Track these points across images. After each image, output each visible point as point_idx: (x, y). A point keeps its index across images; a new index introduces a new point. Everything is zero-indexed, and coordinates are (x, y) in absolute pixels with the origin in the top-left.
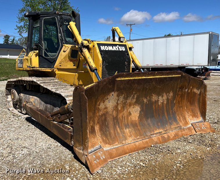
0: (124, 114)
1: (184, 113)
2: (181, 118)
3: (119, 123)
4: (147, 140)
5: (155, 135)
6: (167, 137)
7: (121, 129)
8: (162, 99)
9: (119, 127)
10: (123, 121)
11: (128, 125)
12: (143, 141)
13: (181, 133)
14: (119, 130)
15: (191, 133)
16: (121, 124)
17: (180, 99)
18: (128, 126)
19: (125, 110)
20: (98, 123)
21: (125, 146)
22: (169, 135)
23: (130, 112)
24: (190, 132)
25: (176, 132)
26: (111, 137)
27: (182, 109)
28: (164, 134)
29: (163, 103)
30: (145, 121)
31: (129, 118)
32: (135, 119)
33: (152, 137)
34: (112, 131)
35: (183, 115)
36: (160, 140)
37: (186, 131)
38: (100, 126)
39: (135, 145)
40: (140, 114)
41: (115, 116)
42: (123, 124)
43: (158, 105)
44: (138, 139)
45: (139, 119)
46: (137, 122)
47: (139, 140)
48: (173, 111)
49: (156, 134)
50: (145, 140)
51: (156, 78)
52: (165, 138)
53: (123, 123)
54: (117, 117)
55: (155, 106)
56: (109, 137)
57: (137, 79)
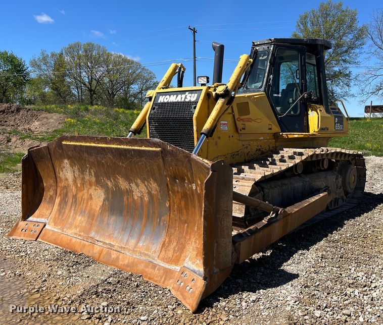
0: (84, 195)
1: (188, 237)
2: (175, 244)
3: (76, 205)
4: (87, 243)
5: (101, 244)
6: (113, 258)
7: (75, 213)
8: (138, 190)
9: (74, 210)
10: (82, 204)
11: (85, 212)
12: (82, 241)
13: (143, 269)
14: (72, 214)
15: (162, 282)
16: (78, 208)
17: (183, 203)
18: (83, 214)
19: (86, 190)
20: (60, 195)
21: (62, 235)
22: (120, 257)
23: (91, 195)
24: (163, 279)
25: (136, 260)
26: (62, 217)
27: (188, 227)
28: (116, 251)
29: (142, 198)
30: (107, 218)
31: (89, 203)
32: (95, 208)
33: (96, 243)
34: (67, 211)
35: (182, 240)
36: (102, 255)
37: (156, 271)
38: (61, 199)
39: (71, 240)
40: (103, 204)
41: (74, 194)
42: (79, 208)
43: (134, 199)
44: (80, 235)
45: (100, 211)
46: (96, 214)
47: (79, 237)
48: (160, 222)
49: (104, 243)
50: (85, 242)
51: (111, 148)
52: (111, 257)
53: (81, 206)
54: (76, 195)
55: (128, 198)
56: (60, 217)
57: (84, 146)
